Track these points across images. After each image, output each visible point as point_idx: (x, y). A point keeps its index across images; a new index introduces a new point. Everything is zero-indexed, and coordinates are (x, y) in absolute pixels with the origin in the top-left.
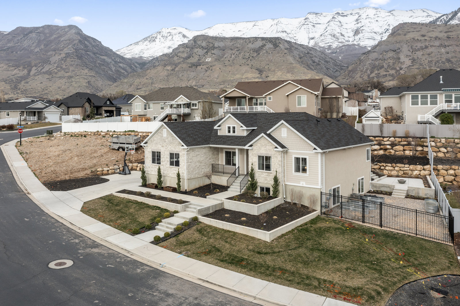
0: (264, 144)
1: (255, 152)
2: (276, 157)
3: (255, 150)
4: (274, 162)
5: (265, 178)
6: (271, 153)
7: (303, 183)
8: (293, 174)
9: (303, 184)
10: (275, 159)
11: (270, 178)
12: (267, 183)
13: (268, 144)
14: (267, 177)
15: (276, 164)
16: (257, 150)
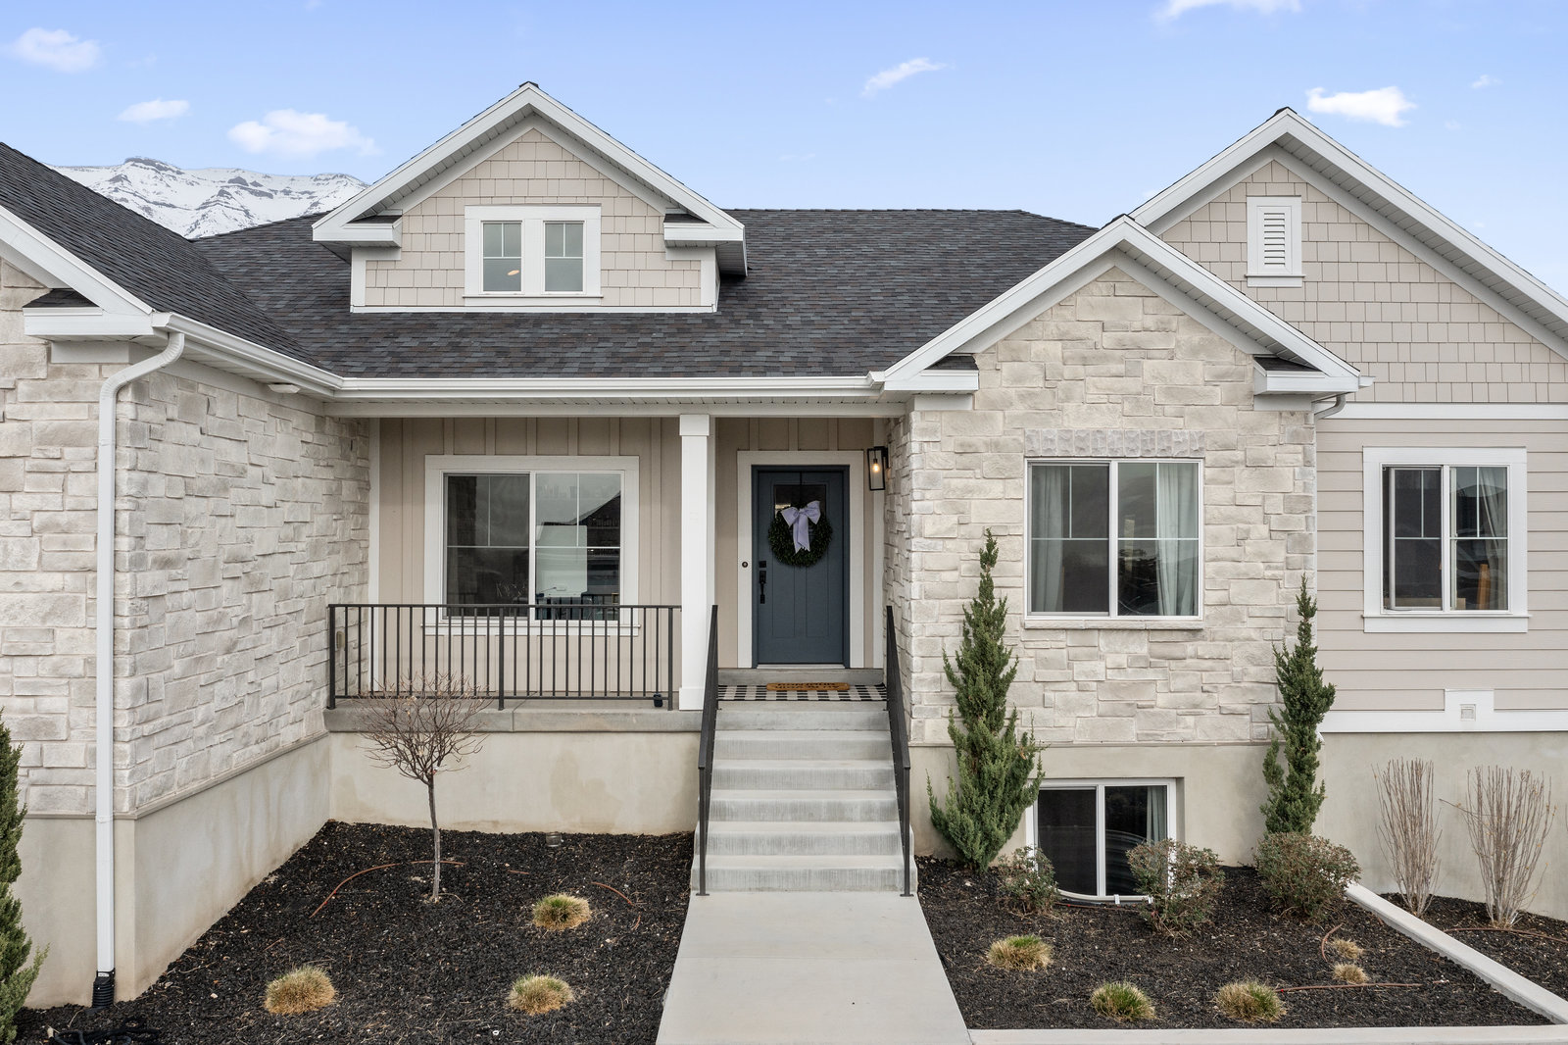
0: (1107, 340)
1: (998, 426)
2: (1257, 465)
3: (1000, 404)
4: (1228, 520)
5: (1116, 688)
6: (1196, 428)
7: (1469, 698)
8: (1370, 626)
9: (1468, 711)
10: (1246, 484)
11: (1178, 683)
12: (1147, 743)
13: (1157, 341)
14: (1150, 675)
15: (1254, 535)
16: (1020, 409)
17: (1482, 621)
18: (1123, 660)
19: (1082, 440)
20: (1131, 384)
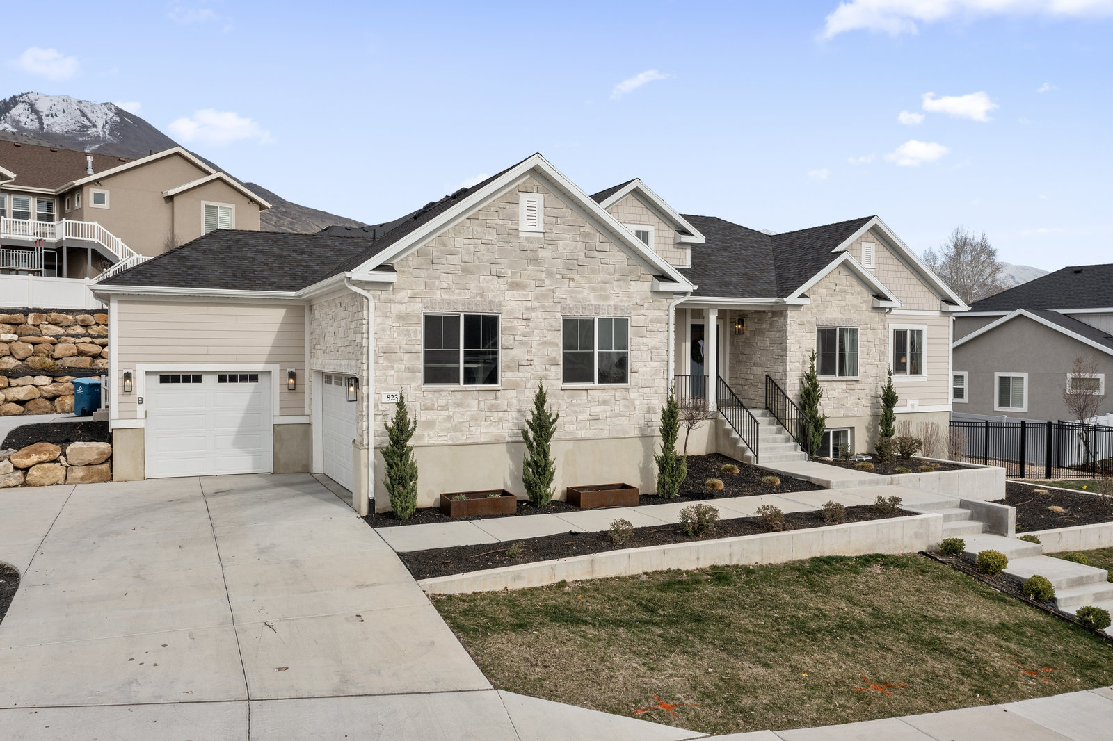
0: (837, 289)
1: (810, 316)
2: (873, 329)
3: (811, 309)
4: (865, 346)
5: (838, 399)
6: (858, 317)
7: (913, 402)
9: (912, 406)
10: (870, 335)
11: (853, 398)
12: (846, 416)
13: (849, 290)
14: (846, 395)
15: (872, 351)
16: (815, 311)
17: (916, 378)
18: (840, 390)
19: (831, 320)
20: (843, 303)
